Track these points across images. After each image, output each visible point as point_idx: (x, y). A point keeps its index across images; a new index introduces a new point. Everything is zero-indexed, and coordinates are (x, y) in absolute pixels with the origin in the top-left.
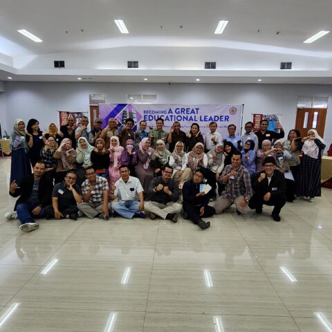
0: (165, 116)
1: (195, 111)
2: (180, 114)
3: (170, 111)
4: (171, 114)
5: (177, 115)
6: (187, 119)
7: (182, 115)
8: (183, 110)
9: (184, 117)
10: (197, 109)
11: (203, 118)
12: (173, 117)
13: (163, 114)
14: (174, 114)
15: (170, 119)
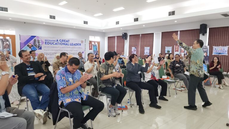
0: (55, 42)
1: (68, 41)
2: (62, 42)
3: (57, 40)
4: (57, 42)
5: (60, 42)
6: (65, 44)
7: (63, 43)
8: (63, 41)
9: (63, 44)
10: (69, 40)
11: (71, 44)
12: (59, 43)
13: (54, 42)
14: (59, 42)
15: (57, 44)
